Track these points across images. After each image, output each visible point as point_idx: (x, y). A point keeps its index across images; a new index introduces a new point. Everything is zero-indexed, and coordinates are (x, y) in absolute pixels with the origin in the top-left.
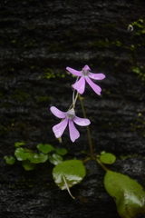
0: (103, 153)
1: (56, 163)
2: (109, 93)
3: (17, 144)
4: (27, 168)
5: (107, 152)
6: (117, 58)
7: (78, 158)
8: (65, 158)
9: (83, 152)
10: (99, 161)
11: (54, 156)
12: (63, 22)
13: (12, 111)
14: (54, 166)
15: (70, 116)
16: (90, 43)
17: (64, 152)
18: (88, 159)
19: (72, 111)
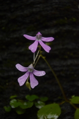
0: (73, 96)
1: (40, 107)
2: (72, 54)
3: (12, 97)
4: (19, 113)
5: (76, 96)
6: (74, 29)
7: (57, 102)
8: (47, 103)
9: (59, 98)
10: (71, 103)
11: (39, 102)
12: (34, 10)
13: (6, 74)
14: (38, 109)
15: (31, 69)
16: (55, 22)
17: (46, 99)
18: (64, 102)
19: (31, 66)
